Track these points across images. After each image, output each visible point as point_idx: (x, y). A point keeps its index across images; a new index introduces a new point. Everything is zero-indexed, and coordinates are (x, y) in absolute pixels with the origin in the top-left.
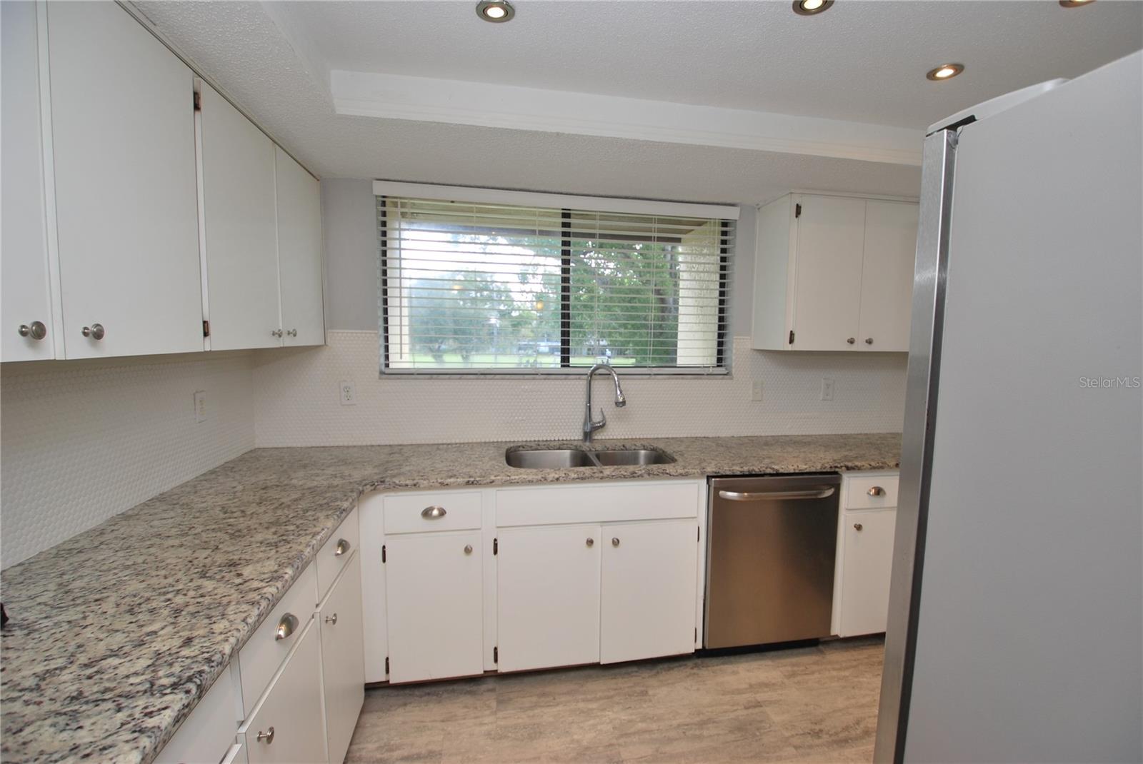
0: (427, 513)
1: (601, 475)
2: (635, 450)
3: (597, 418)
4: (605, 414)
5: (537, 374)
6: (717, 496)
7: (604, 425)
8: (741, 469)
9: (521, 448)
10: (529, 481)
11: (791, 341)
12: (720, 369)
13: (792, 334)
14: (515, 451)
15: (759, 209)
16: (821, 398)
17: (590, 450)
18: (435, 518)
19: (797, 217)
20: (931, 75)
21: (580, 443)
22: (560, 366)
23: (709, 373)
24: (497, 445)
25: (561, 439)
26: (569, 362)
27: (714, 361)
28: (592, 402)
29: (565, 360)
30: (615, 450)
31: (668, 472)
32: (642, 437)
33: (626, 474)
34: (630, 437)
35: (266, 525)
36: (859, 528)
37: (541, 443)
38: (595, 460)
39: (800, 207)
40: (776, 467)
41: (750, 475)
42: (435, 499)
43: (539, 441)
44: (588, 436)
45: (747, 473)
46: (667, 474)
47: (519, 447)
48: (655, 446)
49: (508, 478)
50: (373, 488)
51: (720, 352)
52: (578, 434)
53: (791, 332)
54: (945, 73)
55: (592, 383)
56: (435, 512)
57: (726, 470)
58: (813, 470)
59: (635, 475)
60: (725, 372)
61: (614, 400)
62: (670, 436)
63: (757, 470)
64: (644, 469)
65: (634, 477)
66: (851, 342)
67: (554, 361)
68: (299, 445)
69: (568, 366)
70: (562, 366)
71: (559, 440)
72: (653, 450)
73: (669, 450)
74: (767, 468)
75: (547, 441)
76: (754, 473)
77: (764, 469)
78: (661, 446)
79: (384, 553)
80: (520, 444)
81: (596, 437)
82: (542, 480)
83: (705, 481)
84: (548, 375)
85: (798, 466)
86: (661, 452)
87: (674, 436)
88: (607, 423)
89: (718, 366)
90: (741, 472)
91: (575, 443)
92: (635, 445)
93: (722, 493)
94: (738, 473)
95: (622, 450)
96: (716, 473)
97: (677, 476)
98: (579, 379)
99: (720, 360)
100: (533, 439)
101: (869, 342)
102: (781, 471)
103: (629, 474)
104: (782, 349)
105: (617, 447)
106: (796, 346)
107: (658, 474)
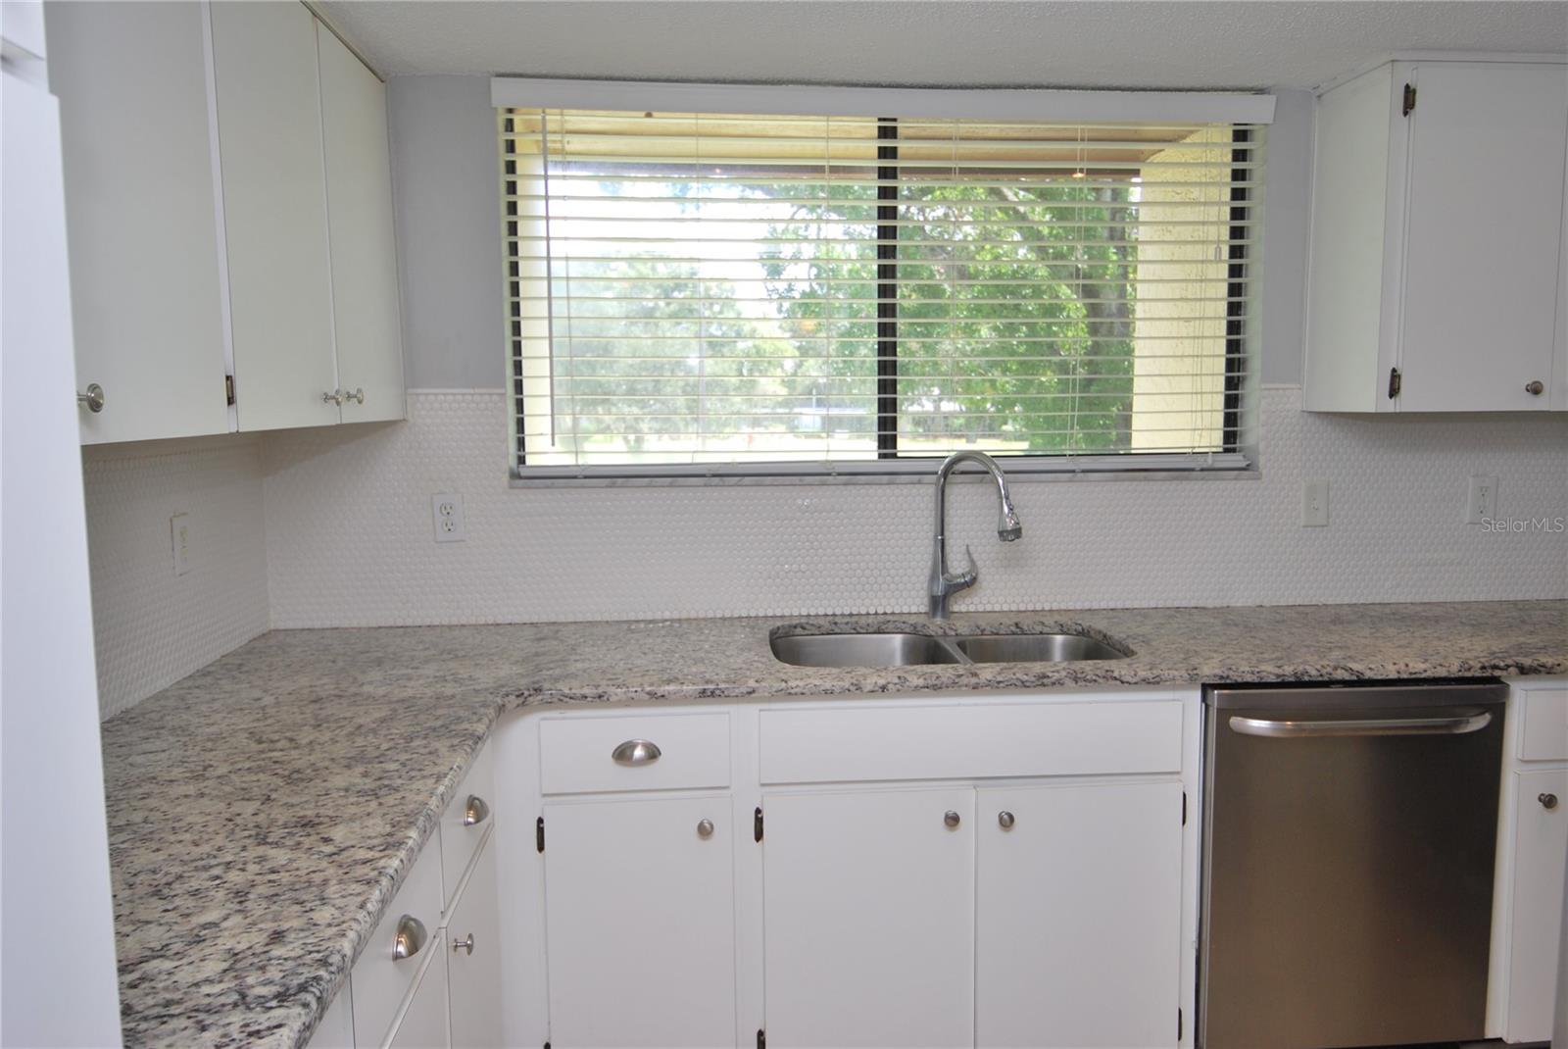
0: (623, 754)
1: (974, 680)
2: (1041, 633)
3: (957, 566)
4: (975, 556)
5: (829, 474)
6: (1223, 728)
7: (974, 580)
8: (1279, 671)
9: (799, 631)
10: (826, 692)
11: (1394, 392)
12: (1230, 456)
13: (1395, 376)
14: (787, 635)
15: (1319, 97)
17: (945, 634)
18: (641, 762)
19: (1406, 113)
21: (922, 620)
22: (875, 456)
23: (1205, 466)
24: (750, 622)
25: (880, 611)
26: (895, 448)
27: (1217, 439)
28: (946, 533)
29: (887, 442)
30: (997, 634)
31: (1116, 674)
32: (1055, 607)
33: (1026, 678)
34: (1030, 607)
35: (345, 762)
36: (1549, 801)
37: (837, 620)
38: (957, 653)
39: (1414, 91)
40: (1356, 666)
41: (1299, 684)
42: (638, 725)
43: (834, 615)
44: (939, 604)
45: (1292, 679)
46: (1115, 679)
47: (795, 627)
48: (1086, 624)
49: (784, 685)
50: (521, 700)
51: (1231, 420)
52: (918, 601)
53: (1394, 370)
55: (947, 491)
56: (639, 753)
57: (1244, 672)
58: (1442, 673)
59: (1045, 681)
60: (1243, 464)
61: (995, 527)
62: (1119, 605)
63: (1314, 673)
64: (1064, 669)
65: (1043, 685)
66: (1535, 390)
67: (864, 449)
68: (355, 624)
69: (894, 456)
70: (881, 456)
71: (876, 614)
72: (1082, 633)
73: (1117, 633)
74: (1335, 668)
75: (851, 615)
76: (1306, 678)
77: (1329, 670)
78: (1099, 624)
79: (540, 831)
80: (794, 622)
81: (956, 608)
82: (853, 688)
83: (1198, 694)
84: (851, 475)
85: (1407, 665)
86: (1100, 637)
87: (1128, 605)
88: (981, 577)
89: (1226, 451)
90: (1278, 676)
91: (913, 620)
92: (1043, 623)
93: (1236, 722)
94: (1272, 679)
95: (1014, 633)
96: (1222, 677)
97: (1136, 683)
98: (919, 482)
99: (1230, 437)
100: (821, 612)
102: (1369, 675)
103: (1033, 679)
104: (1373, 411)
105: (1002, 627)
106: (1406, 403)
107: (1095, 681)
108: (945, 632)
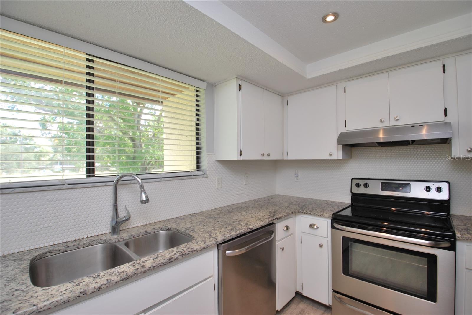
1: (143, 269)
2: (154, 232)
3: (122, 214)
4: (128, 209)
5: (64, 185)
6: (224, 256)
7: (129, 218)
9: (48, 254)
10: (64, 302)
11: (241, 155)
12: (199, 172)
13: (241, 151)
15: (215, 86)
16: (245, 184)
17: (119, 241)
19: (239, 90)
20: (324, 20)
21: (108, 237)
22: (85, 176)
23: (195, 175)
24: (17, 257)
25: (89, 236)
26: (94, 173)
27: (194, 167)
28: (118, 203)
29: (90, 171)
30: (139, 236)
31: (195, 249)
32: (156, 221)
33: (164, 261)
34: (148, 223)
36: (283, 249)
37: (69, 245)
38: (129, 252)
39: (241, 86)
40: (251, 227)
41: (241, 236)
43: (67, 242)
44: (115, 229)
45: (239, 235)
46: (195, 251)
47: (46, 253)
48: (169, 227)
51: (198, 162)
52: (105, 229)
53: (240, 150)
54: (330, 18)
55: (118, 190)
57: (228, 236)
58: (266, 224)
59: (172, 260)
60: (203, 174)
61: (139, 200)
62: (175, 217)
63: (243, 232)
64: (177, 252)
65: (171, 262)
66: (263, 155)
67: (82, 174)
69: (94, 176)
70: (87, 176)
71: (87, 237)
72: (168, 229)
73: (182, 227)
74: (247, 229)
75: (75, 240)
76: (242, 234)
77: (246, 230)
78: (174, 226)
80: (45, 251)
81: (121, 229)
82: (81, 295)
83: (216, 248)
84: (75, 185)
85: (260, 224)
86: (176, 230)
87: (177, 216)
88: (131, 218)
89: (197, 170)
90: (236, 235)
91: (104, 238)
92: (155, 229)
94: (235, 236)
95: (145, 234)
96: (224, 240)
97: (201, 250)
98: (106, 186)
99: (198, 167)
100: (60, 242)
101: (269, 155)
102: (254, 228)
103: (167, 261)
104: (237, 159)
105: (141, 233)
106: (242, 158)
107: (189, 254)
108: (119, 240)
